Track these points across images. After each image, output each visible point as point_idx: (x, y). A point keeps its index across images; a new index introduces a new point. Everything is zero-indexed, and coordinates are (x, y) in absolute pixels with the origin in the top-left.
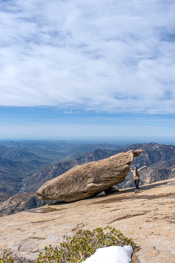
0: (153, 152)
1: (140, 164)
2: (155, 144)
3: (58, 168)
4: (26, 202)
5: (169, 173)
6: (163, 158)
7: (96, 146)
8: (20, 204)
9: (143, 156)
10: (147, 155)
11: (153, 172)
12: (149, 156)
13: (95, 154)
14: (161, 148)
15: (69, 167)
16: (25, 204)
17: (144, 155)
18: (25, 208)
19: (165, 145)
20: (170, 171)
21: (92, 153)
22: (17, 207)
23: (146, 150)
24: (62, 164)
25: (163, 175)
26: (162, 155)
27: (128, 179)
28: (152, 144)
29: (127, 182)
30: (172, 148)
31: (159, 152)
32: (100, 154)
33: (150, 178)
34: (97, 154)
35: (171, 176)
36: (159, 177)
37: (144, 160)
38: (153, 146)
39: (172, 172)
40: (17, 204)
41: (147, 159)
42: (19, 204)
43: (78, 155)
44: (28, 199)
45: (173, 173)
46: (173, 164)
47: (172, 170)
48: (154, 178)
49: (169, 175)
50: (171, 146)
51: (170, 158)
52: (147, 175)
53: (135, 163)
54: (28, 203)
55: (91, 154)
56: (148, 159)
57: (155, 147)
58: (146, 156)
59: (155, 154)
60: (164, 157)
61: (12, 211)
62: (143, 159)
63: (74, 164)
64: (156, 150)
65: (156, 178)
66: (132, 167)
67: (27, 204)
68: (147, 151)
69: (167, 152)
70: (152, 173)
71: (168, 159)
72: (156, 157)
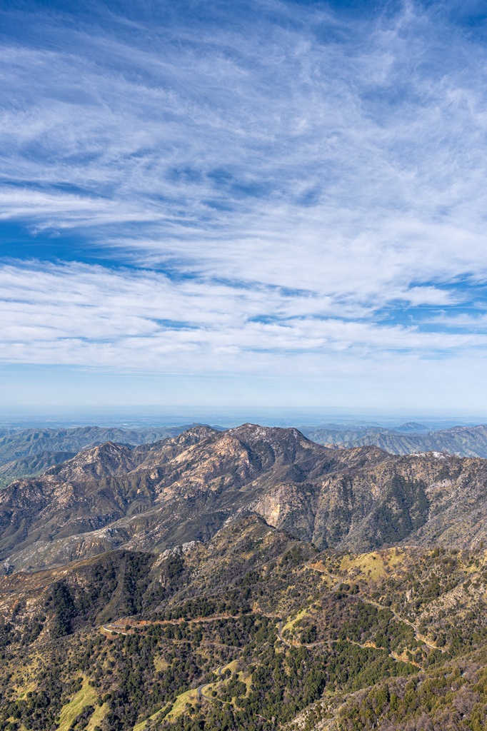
0: (254, 447)
1: (232, 474)
2: (255, 427)
3: (10, 501)
4: (41, 598)
5: (317, 493)
6: (279, 459)
7: (71, 434)
8: (25, 607)
9: (234, 456)
10: (244, 454)
11: (286, 494)
12: (250, 454)
13: (102, 456)
14: (272, 436)
15: (44, 495)
16: (44, 604)
17: (238, 454)
18: (45, 614)
19: (278, 428)
20: (320, 488)
21: (93, 453)
22: (17, 614)
23: (241, 443)
24: (21, 488)
25: (306, 497)
26: (277, 451)
27: (226, 515)
28: (249, 428)
29: (227, 522)
30: (296, 436)
31: (268, 446)
32: (113, 455)
33: (279, 506)
34: (108, 456)
35: (323, 498)
36: (299, 503)
37: (238, 466)
38: (251, 432)
39: (323, 490)
40: (14, 607)
41: (245, 463)
42: (19, 606)
43: (34, 460)
44: (43, 588)
45: (325, 492)
46: (307, 471)
47: (322, 486)
48: (287, 506)
49: (318, 496)
50: (293, 431)
51: (294, 458)
52: (271, 500)
53: (219, 474)
54: (51, 599)
55: (90, 457)
56: (248, 462)
57: (258, 434)
58: (242, 456)
59: (260, 451)
60: (282, 456)
61: (6, 629)
62: (236, 464)
63: (58, 485)
64: (262, 441)
65: (294, 506)
66: (213, 483)
67: (48, 604)
68: (244, 445)
69: (287, 444)
70: (284, 494)
71: (291, 460)
72: (263, 458)
